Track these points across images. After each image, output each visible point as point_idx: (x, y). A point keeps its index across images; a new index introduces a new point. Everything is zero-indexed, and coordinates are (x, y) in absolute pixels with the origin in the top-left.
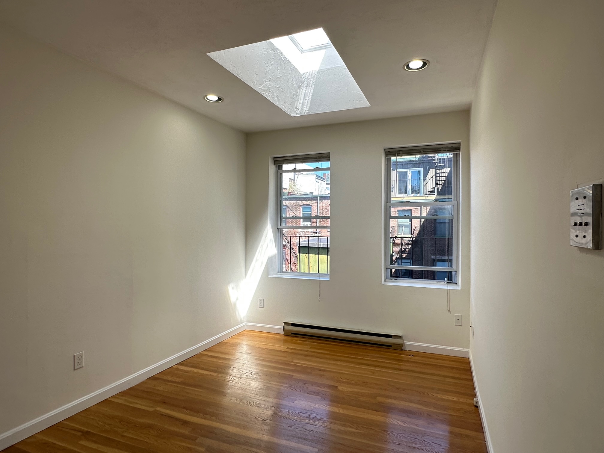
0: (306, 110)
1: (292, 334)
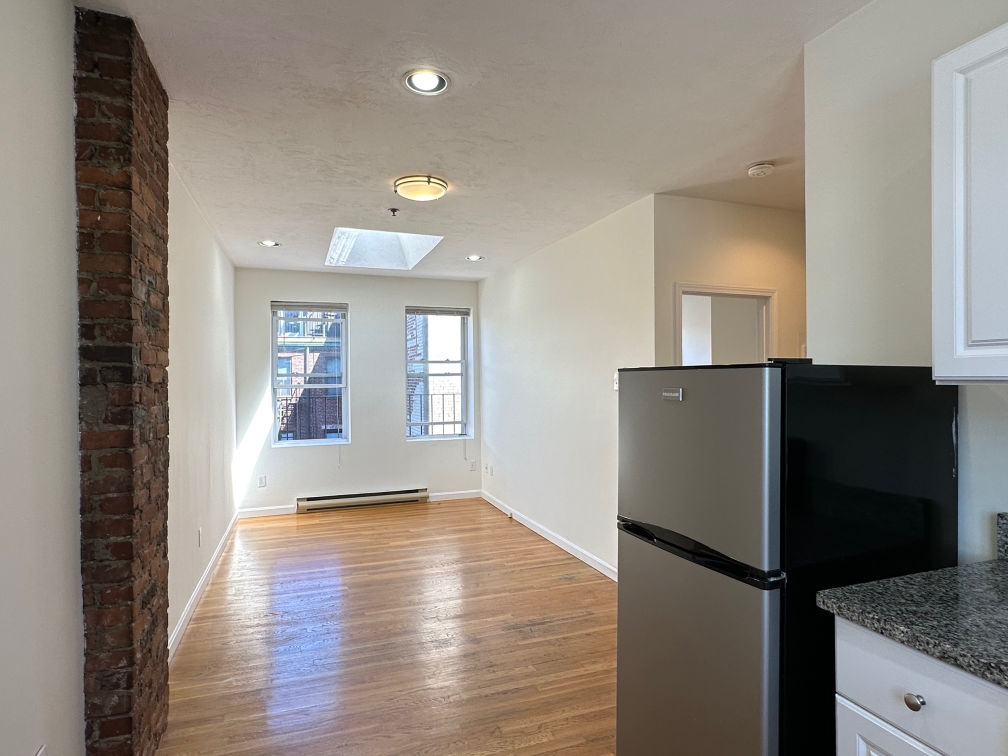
0: (342, 262)
1: (308, 510)
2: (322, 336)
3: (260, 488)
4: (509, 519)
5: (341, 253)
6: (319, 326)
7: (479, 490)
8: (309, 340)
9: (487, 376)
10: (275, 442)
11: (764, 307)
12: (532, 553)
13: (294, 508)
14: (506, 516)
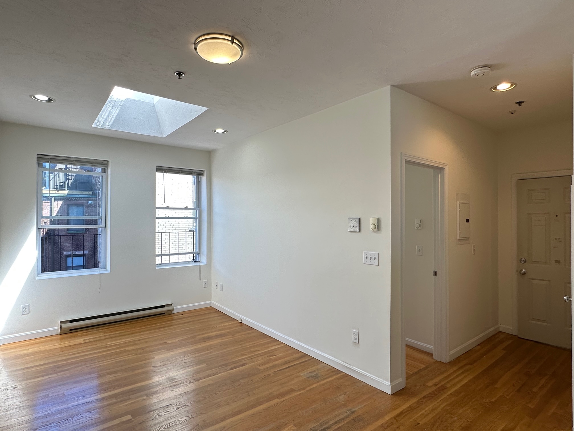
0: (108, 125)
1: (70, 330)
2: (65, 189)
3: (23, 316)
4: (240, 324)
5: (106, 118)
6: (62, 182)
7: (209, 302)
8: (54, 192)
9: (217, 219)
10: (38, 274)
11: (439, 175)
12: (274, 354)
13: (57, 330)
14: (237, 322)
